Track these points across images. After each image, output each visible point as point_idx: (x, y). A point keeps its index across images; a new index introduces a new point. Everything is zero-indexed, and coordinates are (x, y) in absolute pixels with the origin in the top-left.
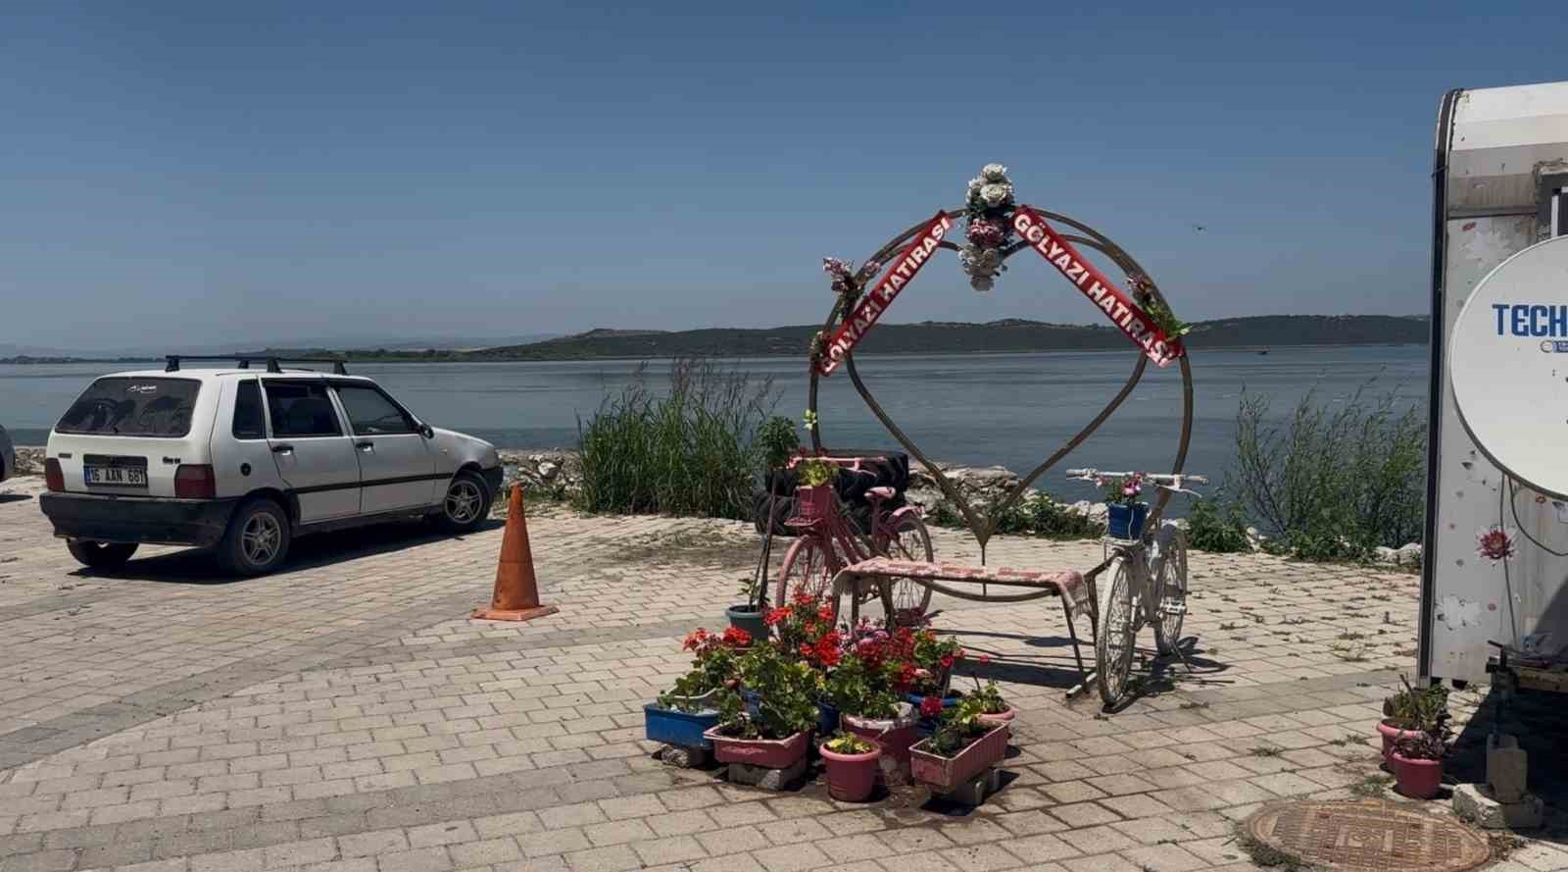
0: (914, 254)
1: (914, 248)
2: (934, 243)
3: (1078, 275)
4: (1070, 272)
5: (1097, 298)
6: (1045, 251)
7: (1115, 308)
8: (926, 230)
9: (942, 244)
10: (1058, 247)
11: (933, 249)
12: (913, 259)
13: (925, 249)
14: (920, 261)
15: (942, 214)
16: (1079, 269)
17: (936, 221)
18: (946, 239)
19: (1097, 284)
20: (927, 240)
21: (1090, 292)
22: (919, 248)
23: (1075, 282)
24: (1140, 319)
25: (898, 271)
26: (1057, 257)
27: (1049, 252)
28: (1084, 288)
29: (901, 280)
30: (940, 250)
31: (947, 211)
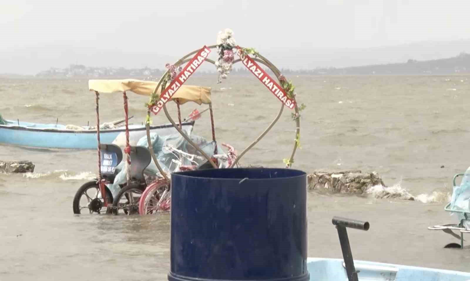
0: (194, 63)
1: (193, 61)
2: (203, 59)
3: (259, 74)
4: (256, 73)
5: (266, 83)
6: (246, 64)
7: (273, 87)
8: (199, 52)
9: (206, 59)
10: (251, 63)
11: (203, 61)
12: (194, 65)
13: (198, 61)
14: (197, 66)
15: (205, 47)
16: (259, 71)
17: (203, 50)
18: (207, 58)
19: (266, 78)
20: (199, 57)
21: (264, 81)
22: (196, 61)
23: (258, 77)
24: (282, 91)
25: (188, 69)
26: (251, 67)
27: (248, 64)
28: (261, 79)
29: (189, 74)
30: (205, 62)
31: (207, 46)
